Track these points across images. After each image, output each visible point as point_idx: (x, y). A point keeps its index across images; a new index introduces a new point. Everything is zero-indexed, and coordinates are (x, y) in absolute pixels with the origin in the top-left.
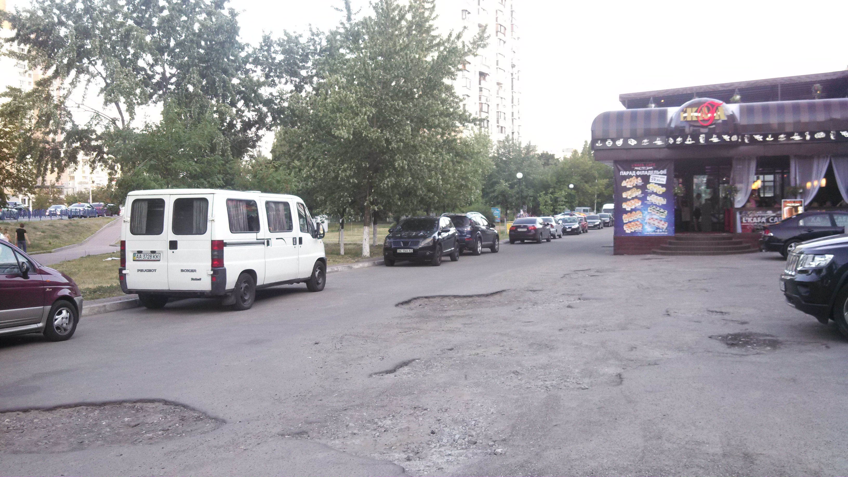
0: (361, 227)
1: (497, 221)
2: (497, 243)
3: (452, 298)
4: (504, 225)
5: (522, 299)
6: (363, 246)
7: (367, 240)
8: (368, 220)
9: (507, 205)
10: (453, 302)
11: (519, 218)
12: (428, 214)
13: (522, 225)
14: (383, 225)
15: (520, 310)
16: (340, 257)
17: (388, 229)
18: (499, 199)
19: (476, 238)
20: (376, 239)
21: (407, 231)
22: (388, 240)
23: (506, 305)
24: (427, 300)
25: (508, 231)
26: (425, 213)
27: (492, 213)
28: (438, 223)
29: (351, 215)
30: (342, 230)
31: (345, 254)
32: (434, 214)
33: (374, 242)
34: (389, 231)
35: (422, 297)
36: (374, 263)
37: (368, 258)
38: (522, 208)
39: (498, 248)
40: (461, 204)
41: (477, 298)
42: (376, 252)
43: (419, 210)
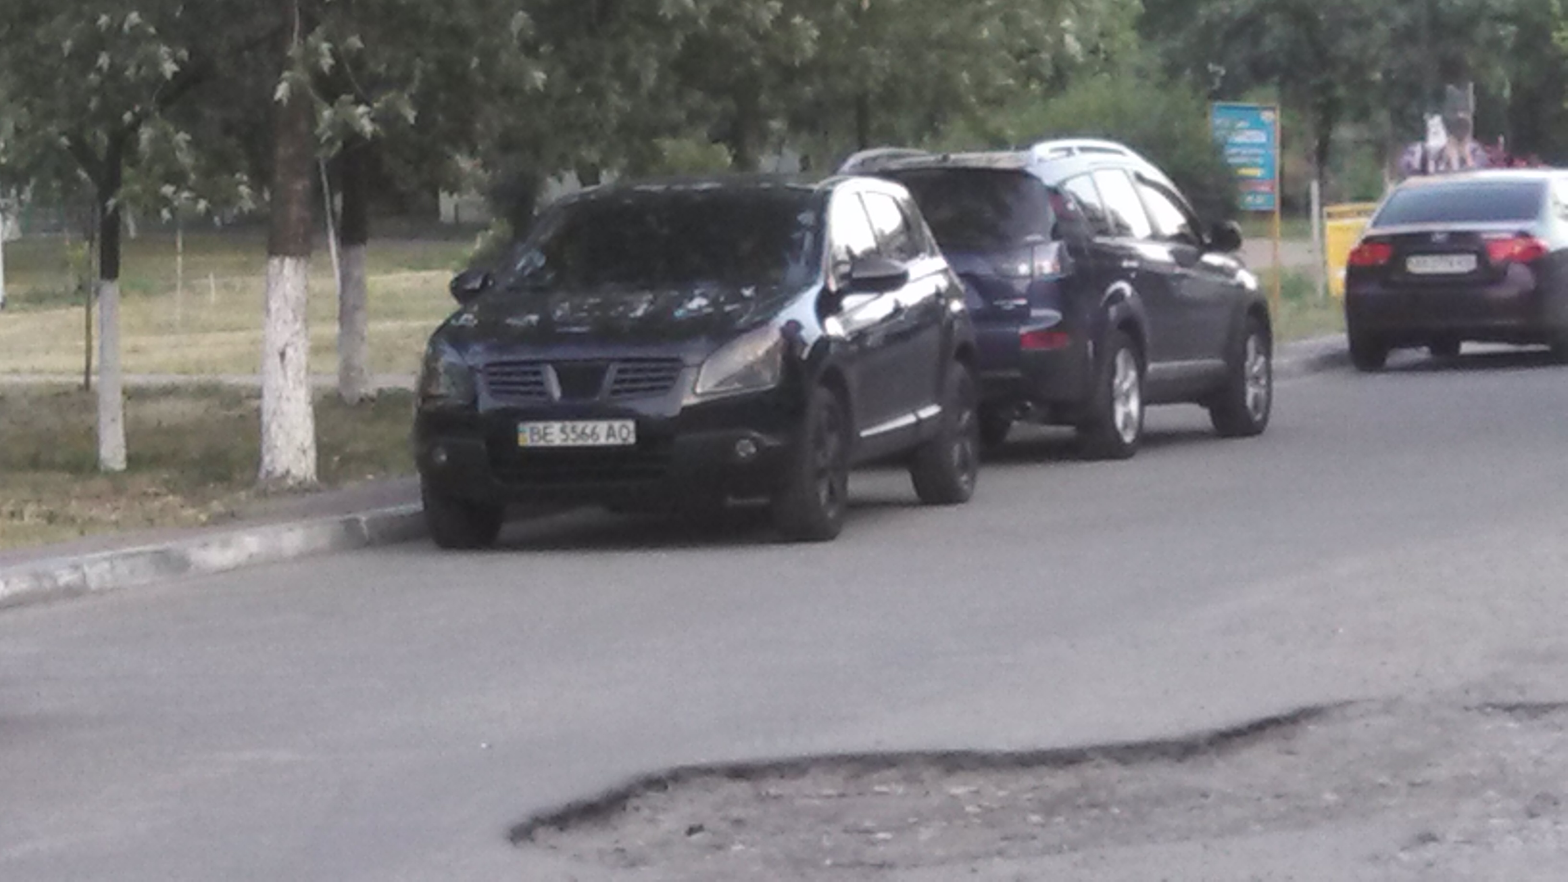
0: (246, 269)
1: (1254, 201)
2: (1255, 365)
3: (929, 774)
4: (1304, 234)
5: (1441, 772)
6: (268, 403)
7: (297, 356)
8: (295, 211)
9: (1326, 88)
10: (935, 800)
11: (1414, 182)
12: (742, 161)
13: (1439, 228)
14: (417, 248)
15: (1430, 851)
16: (99, 484)
17: (449, 276)
18: (1268, 44)
19: (1099, 329)
20: (364, 356)
21: (590, 283)
22: (449, 357)
23: (1329, 814)
24: (741, 788)
25: (1338, 275)
26: (725, 155)
27: (1218, 149)
28: (820, 228)
29: (177, 178)
30: (111, 289)
31: (134, 461)
32: (791, 160)
33: (348, 370)
34: (458, 289)
35: (708, 771)
36: (351, 526)
37: (302, 489)
38: (1439, 102)
39: (1265, 404)
40: (981, 84)
41: (1115, 772)
42: (361, 447)
43: (674, 131)
